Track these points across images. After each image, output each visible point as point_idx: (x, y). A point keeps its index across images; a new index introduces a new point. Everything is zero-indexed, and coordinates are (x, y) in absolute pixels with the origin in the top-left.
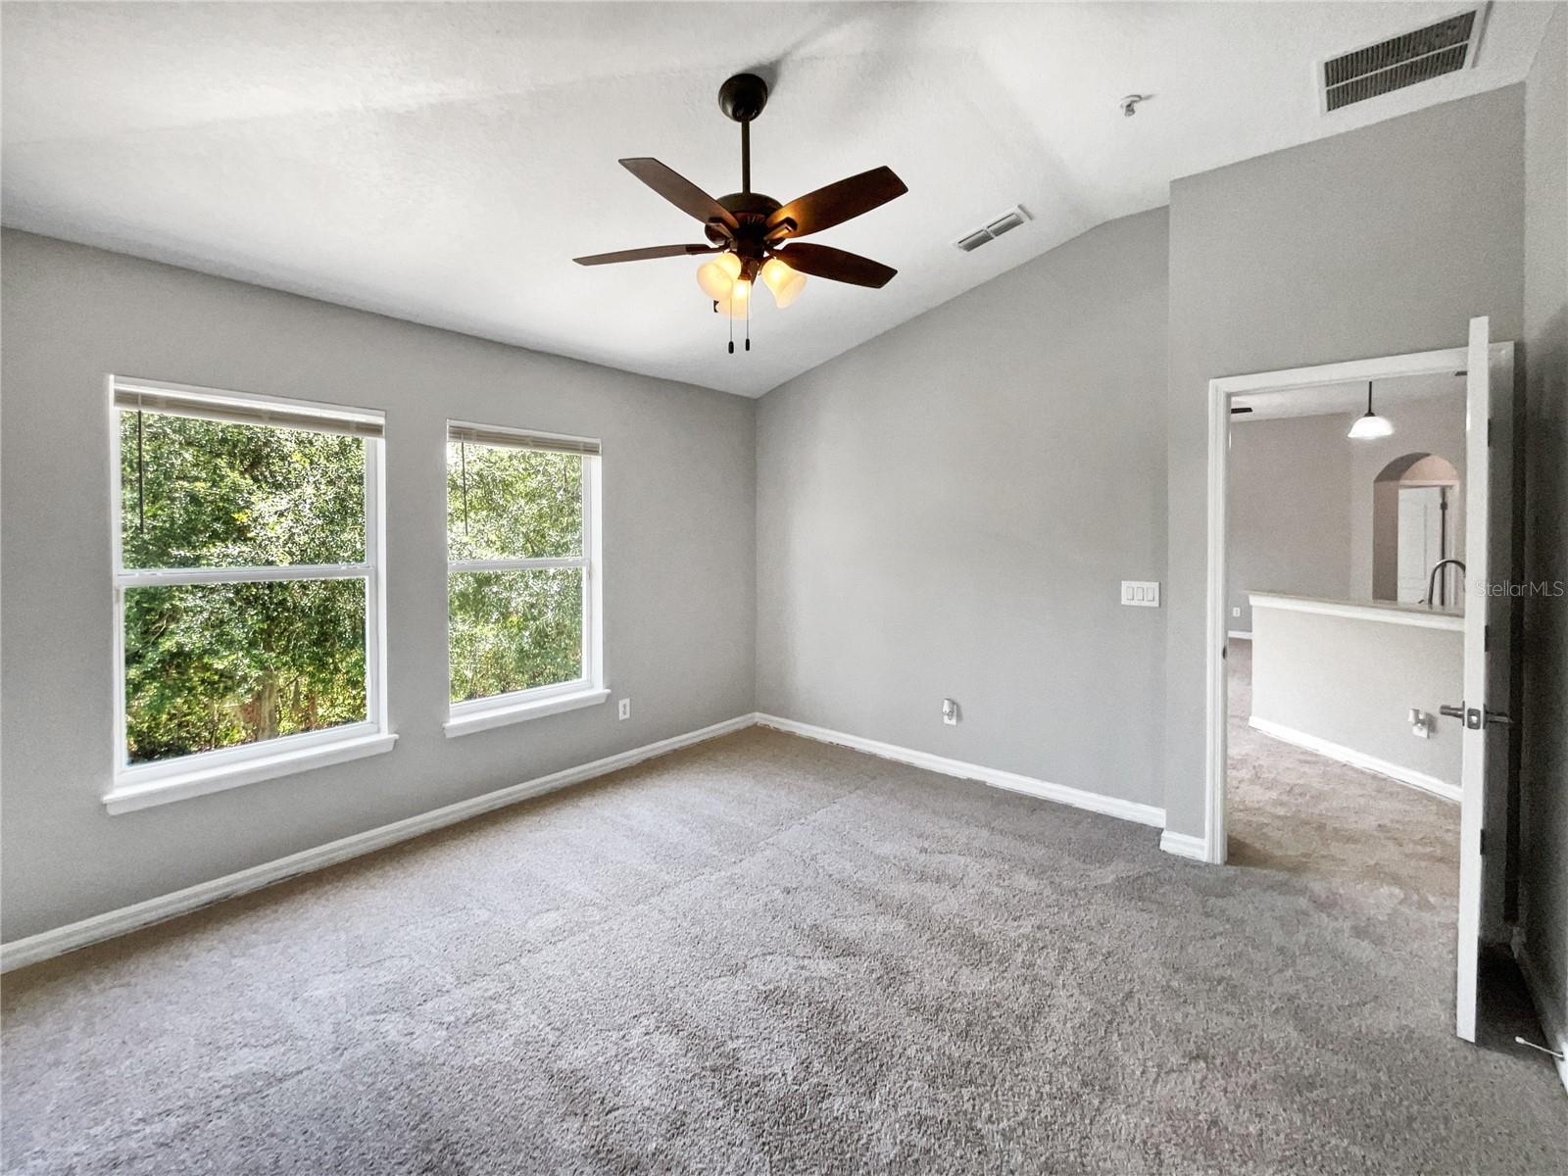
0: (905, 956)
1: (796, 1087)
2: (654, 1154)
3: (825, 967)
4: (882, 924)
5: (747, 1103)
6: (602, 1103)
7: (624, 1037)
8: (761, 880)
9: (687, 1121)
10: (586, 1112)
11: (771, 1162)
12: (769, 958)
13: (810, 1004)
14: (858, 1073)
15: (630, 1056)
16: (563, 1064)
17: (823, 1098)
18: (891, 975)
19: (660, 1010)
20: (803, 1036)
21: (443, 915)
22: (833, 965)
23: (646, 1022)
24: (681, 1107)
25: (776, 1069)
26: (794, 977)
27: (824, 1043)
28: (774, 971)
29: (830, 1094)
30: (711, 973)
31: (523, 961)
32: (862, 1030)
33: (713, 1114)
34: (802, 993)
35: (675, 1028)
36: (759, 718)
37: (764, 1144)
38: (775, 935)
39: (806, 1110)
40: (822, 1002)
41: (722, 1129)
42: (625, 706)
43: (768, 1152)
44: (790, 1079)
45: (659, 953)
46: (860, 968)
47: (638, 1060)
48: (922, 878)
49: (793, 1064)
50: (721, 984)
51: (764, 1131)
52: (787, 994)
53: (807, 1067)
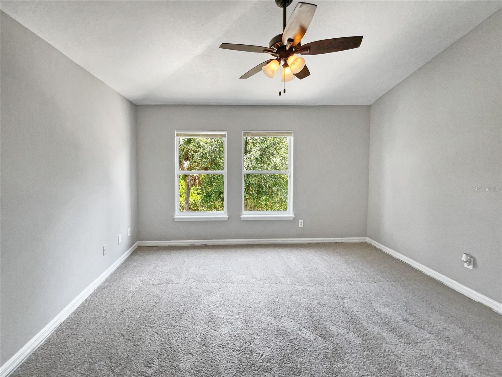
0: (348, 353)
1: (262, 362)
2: (213, 347)
3: (308, 335)
4: (350, 336)
5: (244, 354)
6: (214, 327)
7: (232, 315)
8: (313, 296)
9: (226, 346)
10: (209, 326)
11: (235, 374)
12: (292, 320)
13: (291, 343)
14: (286, 375)
15: (229, 321)
16: (214, 312)
17: (267, 371)
18: (334, 355)
19: (246, 314)
20: (279, 350)
21: (223, 265)
22: (313, 336)
23: (240, 315)
24: (228, 341)
25: (261, 352)
26: (294, 331)
27: (283, 357)
28: (290, 325)
29: (270, 372)
30: (269, 313)
31: (228, 284)
32: (301, 363)
33: (234, 349)
34: (292, 337)
35: (246, 322)
36: (368, 240)
37: (238, 368)
38: (301, 315)
39: (258, 370)
40: (296, 345)
41: (232, 355)
42: (301, 222)
43: (237, 370)
44: (262, 358)
45: (260, 300)
46: (321, 344)
47: (230, 323)
48: (393, 330)
49: (267, 355)
50: (269, 318)
51: (241, 365)
52: (286, 334)
53: (271, 359)
